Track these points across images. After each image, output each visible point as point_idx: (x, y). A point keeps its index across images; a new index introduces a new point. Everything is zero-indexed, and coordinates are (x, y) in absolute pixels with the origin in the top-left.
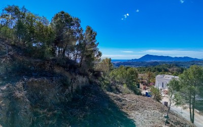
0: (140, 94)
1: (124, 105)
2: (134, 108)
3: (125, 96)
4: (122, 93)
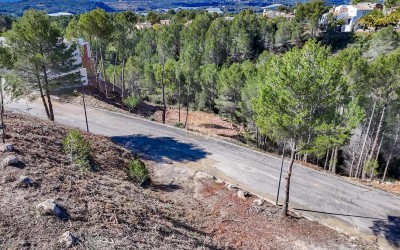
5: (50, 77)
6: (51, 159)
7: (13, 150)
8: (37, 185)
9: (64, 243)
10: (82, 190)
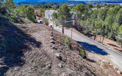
0: (36, 22)
1: (27, 30)
2: (34, 31)
3: (28, 25)
4: (25, 23)
5: (65, 22)
6: (61, 43)
7: (53, 39)
8: (56, 49)
9: (59, 66)
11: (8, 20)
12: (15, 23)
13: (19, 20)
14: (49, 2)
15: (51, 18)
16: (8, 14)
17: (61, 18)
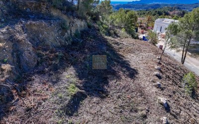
0: (137, 38)
1: (121, 48)
2: (130, 51)
3: (122, 40)
4: (120, 37)
5: (192, 43)
6: (173, 81)
7: (160, 70)
8: (162, 89)
9: (162, 121)
10: (181, 103)
11: (99, 30)
12: (106, 35)
13: (112, 31)
14: (166, 5)
15: (164, 33)
16: (101, 22)
17: (184, 35)
